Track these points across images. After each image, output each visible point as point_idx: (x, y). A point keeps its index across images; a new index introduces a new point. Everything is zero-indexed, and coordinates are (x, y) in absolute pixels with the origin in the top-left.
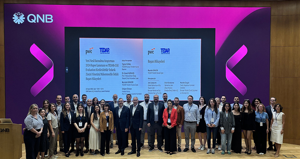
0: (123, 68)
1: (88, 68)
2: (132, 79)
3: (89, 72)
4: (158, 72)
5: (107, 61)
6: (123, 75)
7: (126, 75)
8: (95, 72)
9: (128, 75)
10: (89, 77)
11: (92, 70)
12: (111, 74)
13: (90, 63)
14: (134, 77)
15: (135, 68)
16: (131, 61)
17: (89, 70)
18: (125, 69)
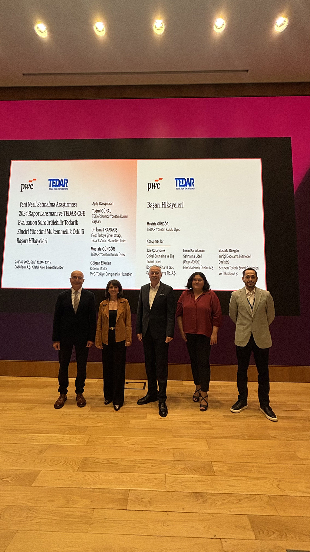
0: (95, 219)
1: (22, 219)
2: (113, 243)
3: (23, 228)
4: (168, 227)
5: (63, 205)
6: (94, 233)
7: (100, 233)
8: (37, 228)
9: (104, 233)
10: (22, 237)
11: (30, 223)
12: (68, 232)
13: (27, 209)
14: (117, 238)
15: (120, 218)
16: (111, 204)
17: (24, 223)
18: (99, 222)
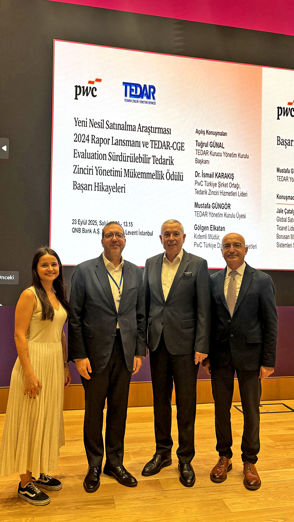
0: (200, 158)
1: (81, 147)
2: (227, 197)
3: (84, 163)
5: (149, 130)
6: (199, 179)
7: (209, 180)
8: (107, 165)
9: (215, 180)
10: (82, 179)
11: (94, 156)
12: (159, 176)
13: (89, 131)
14: (234, 190)
15: (237, 159)
16: (225, 134)
17: (85, 155)
18: (206, 162)
